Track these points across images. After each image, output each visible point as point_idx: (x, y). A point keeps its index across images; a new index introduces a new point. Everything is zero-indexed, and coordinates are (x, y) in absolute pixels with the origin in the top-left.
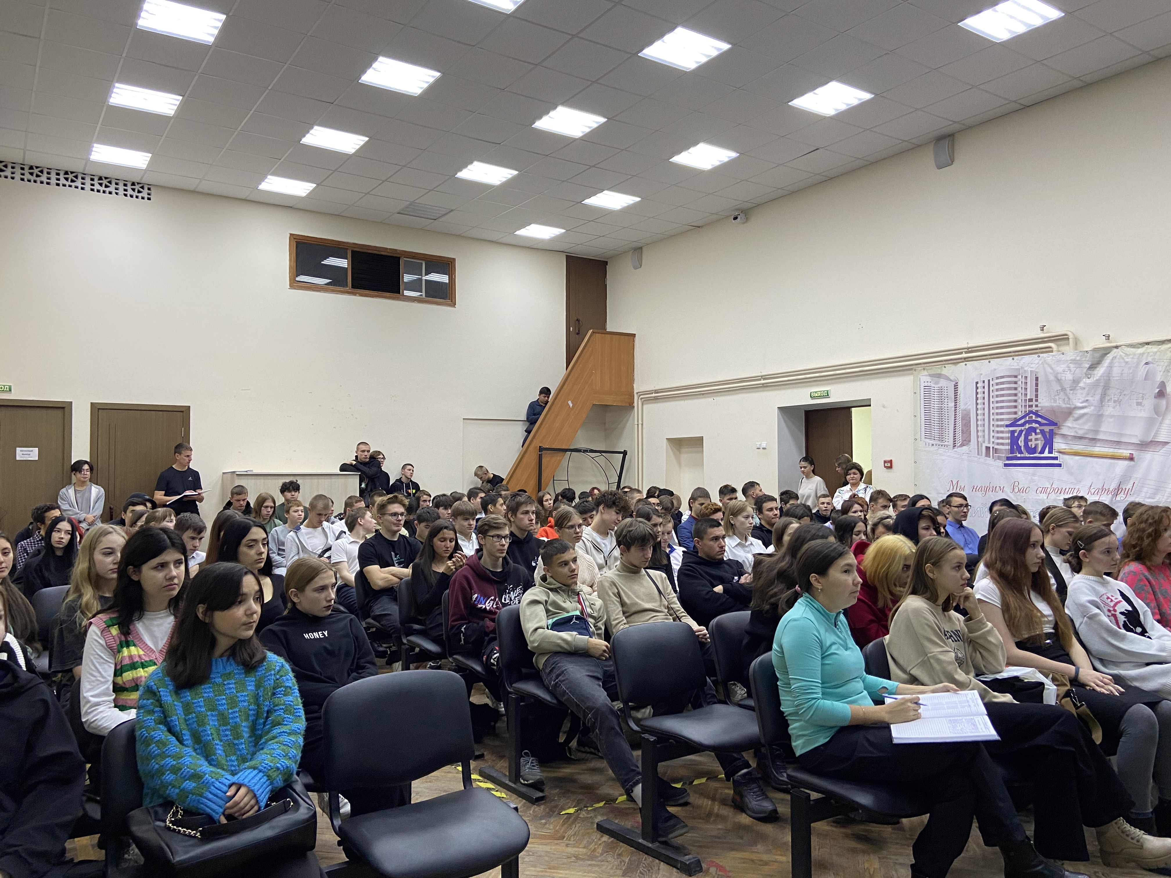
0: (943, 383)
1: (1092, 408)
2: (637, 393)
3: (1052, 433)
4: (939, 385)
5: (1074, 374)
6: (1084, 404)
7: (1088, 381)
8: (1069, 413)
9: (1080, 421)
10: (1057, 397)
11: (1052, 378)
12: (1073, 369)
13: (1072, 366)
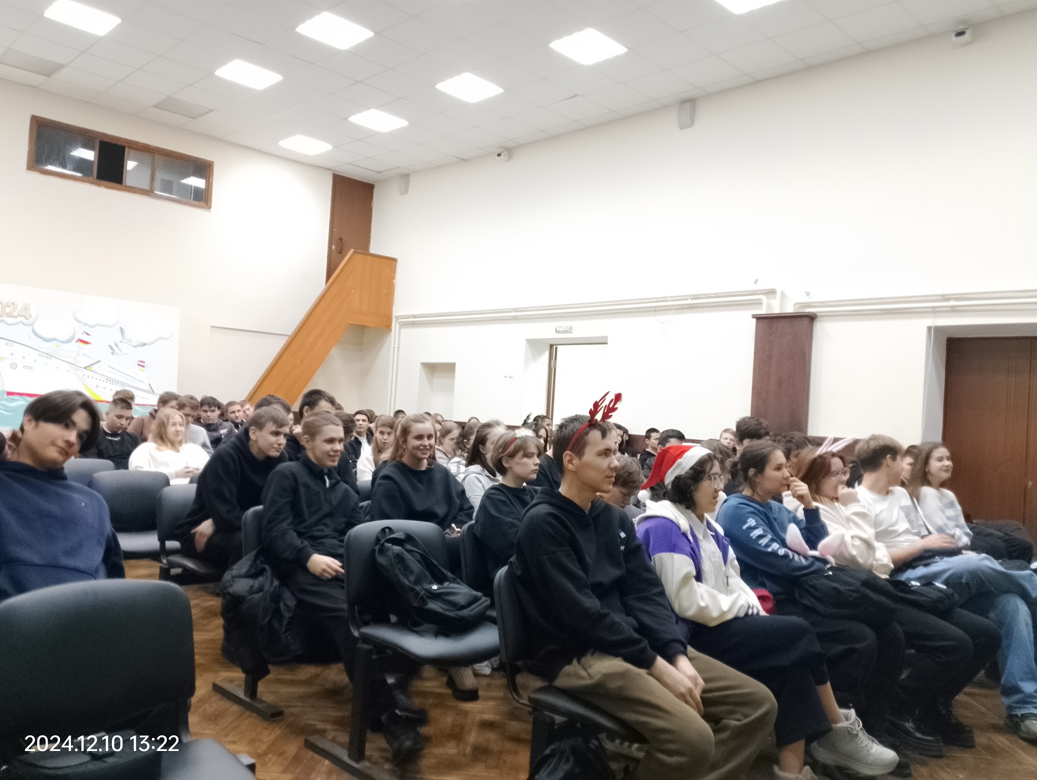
2: (396, 317)
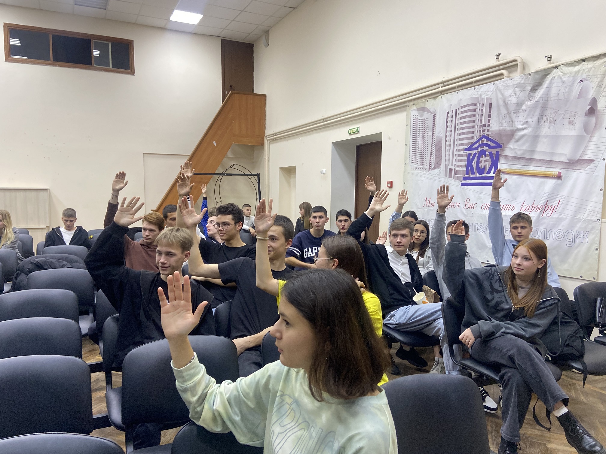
0: (426, 115)
1: (531, 129)
2: (266, 137)
3: (498, 155)
4: (423, 118)
5: (518, 98)
6: (524, 126)
7: (529, 103)
8: (511, 135)
9: (520, 142)
10: (504, 121)
11: (501, 102)
12: (518, 93)
13: (517, 89)
